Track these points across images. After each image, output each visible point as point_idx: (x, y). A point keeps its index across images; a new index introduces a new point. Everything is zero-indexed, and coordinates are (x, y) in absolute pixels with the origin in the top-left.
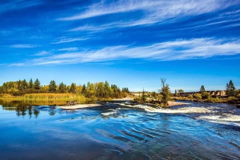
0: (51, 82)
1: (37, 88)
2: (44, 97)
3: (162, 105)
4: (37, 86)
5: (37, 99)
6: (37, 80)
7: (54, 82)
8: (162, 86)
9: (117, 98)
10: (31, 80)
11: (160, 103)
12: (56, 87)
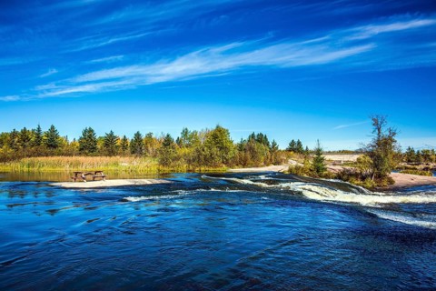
0: (85, 131)
1: (50, 146)
2: (59, 164)
3: (371, 182)
4: (52, 140)
5: (42, 169)
6: (53, 127)
7: (91, 131)
8: (376, 135)
9: (244, 165)
10: (39, 129)
11: (363, 178)
12: (95, 142)
